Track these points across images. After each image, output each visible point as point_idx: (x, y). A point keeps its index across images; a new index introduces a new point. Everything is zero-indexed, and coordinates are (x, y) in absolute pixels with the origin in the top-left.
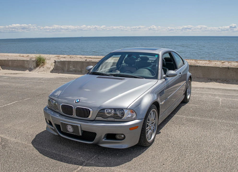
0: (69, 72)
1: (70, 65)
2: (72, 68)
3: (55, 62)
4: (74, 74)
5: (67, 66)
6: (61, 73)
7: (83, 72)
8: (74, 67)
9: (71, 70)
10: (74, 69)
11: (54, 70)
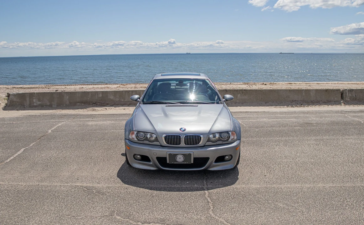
0: (32, 107)
1: (34, 99)
2: (36, 102)
3: (9, 95)
4: (41, 109)
5: (28, 99)
6: (22, 110)
7: (53, 106)
8: (39, 101)
9: (35, 104)
10: (39, 103)
11: (8, 106)
